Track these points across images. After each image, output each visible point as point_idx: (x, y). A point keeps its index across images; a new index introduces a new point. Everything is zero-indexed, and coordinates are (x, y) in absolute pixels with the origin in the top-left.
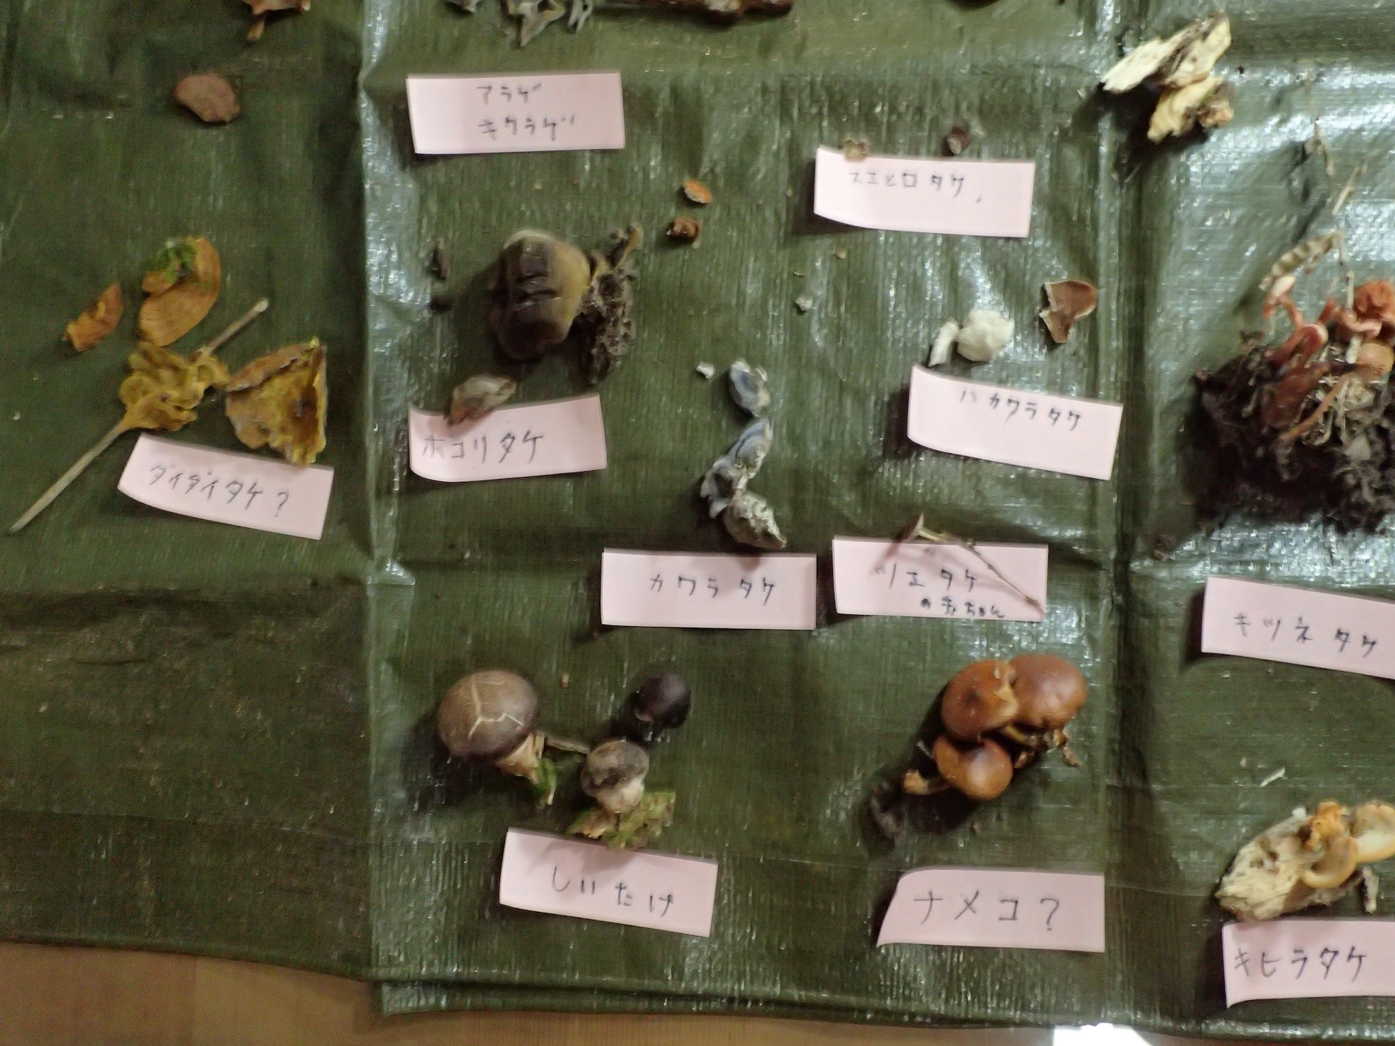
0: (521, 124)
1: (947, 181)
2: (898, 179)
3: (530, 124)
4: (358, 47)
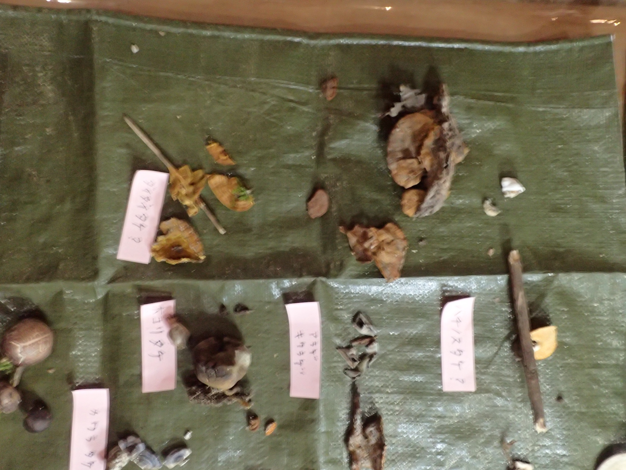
0: (301, 349)
3: (301, 353)
4: (336, 276)
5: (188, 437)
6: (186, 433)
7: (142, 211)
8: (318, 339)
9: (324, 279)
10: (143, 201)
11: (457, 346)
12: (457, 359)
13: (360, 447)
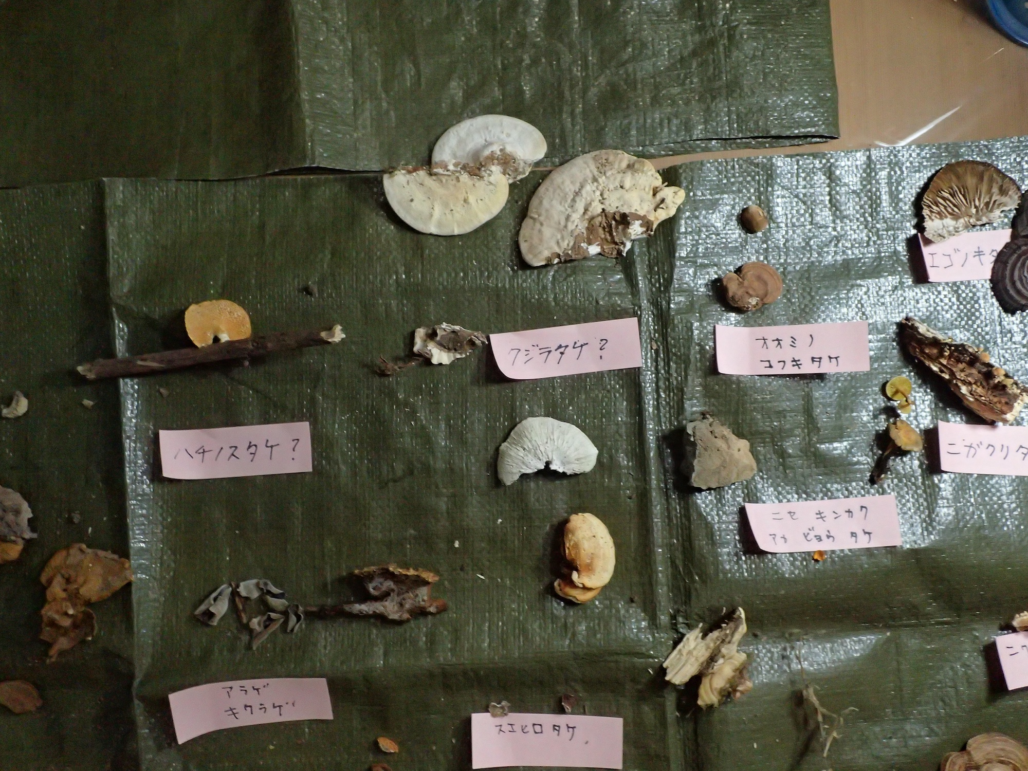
0: (256, 708)
1: (563, 729)
2: (530, 728)
3: (263, 708)
4: (130, 663)
8: (236, 684)
9: (136, 683)
11: (242, 452)
12: (263, 451)
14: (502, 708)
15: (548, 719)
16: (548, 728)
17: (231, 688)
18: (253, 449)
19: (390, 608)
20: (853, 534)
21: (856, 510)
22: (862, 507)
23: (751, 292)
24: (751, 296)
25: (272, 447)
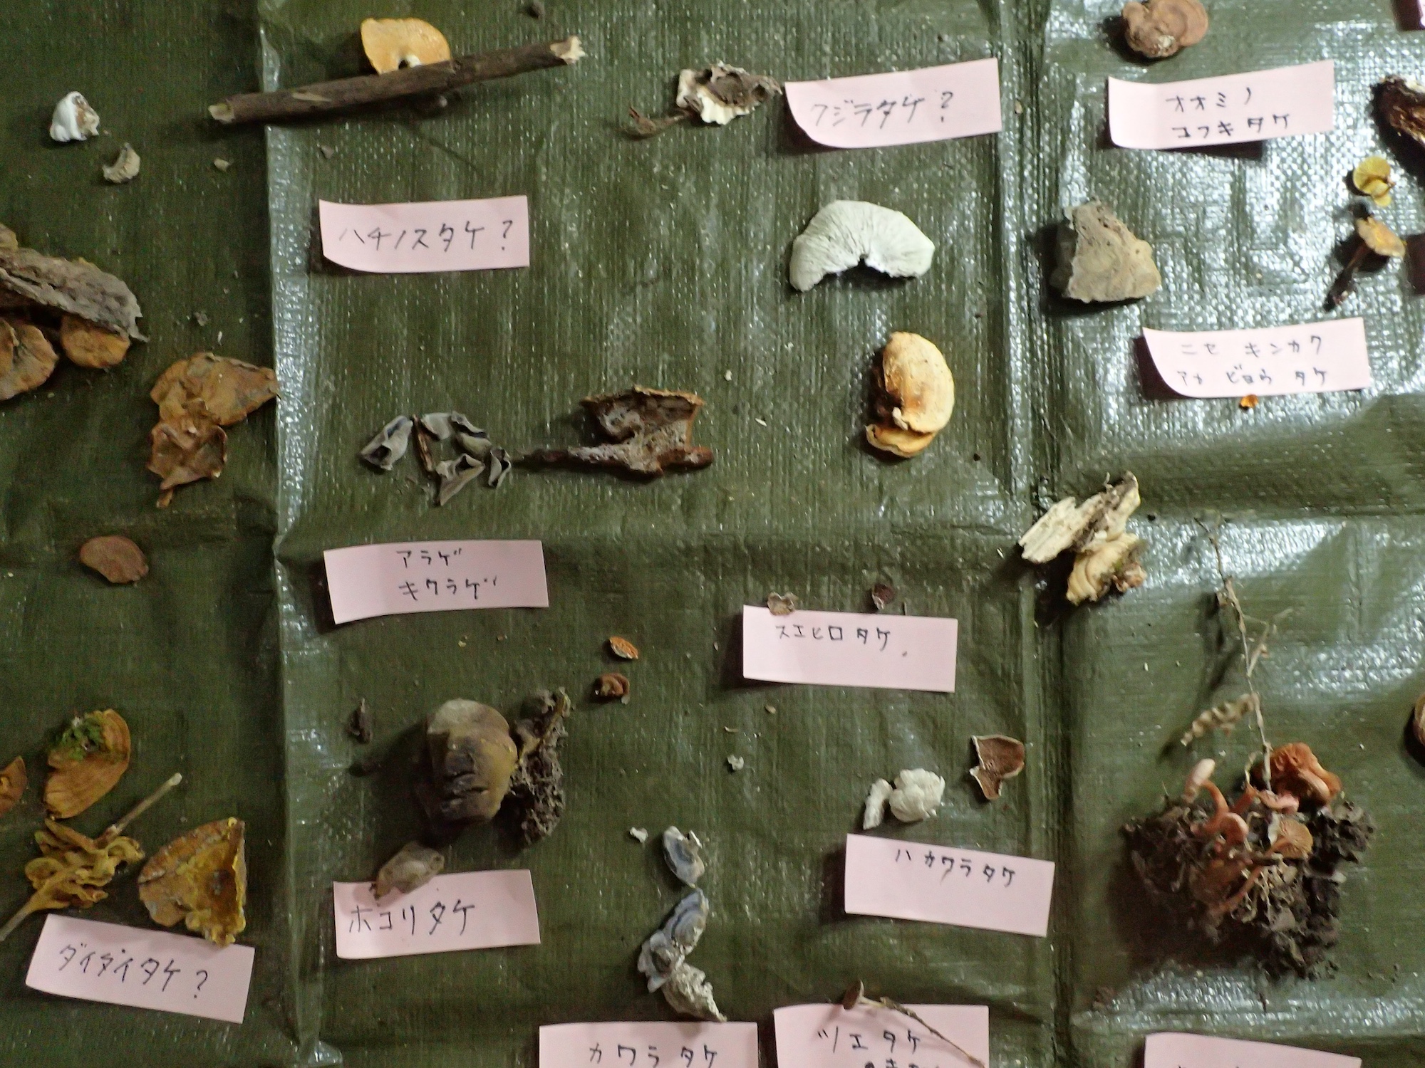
0: (442, 585)
1: (872, 634)
2: (824, 632)
3: (452, 586)
4: (272, 513)
5: (642, 835)
6: (636, 840)
7: (135, 972)
8: (416, 547)
9: (278, 540)
10: (110, 968)
11: (433, 238)
12: (461, 238)
13: (649, 448)
14: (787, 602)
15: (851, 621)
16: (850, 633)
17: (409, 553)
18: (447, 234)
19: (634, 454)
20: (1299, 374)
21: (1304, 341)
22: (1313, 337)
23: (1163, 27)
24: (1162, 33)
25: (474, 231)
